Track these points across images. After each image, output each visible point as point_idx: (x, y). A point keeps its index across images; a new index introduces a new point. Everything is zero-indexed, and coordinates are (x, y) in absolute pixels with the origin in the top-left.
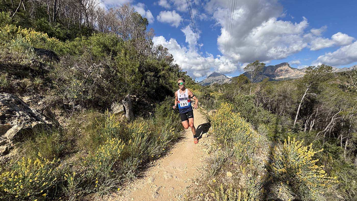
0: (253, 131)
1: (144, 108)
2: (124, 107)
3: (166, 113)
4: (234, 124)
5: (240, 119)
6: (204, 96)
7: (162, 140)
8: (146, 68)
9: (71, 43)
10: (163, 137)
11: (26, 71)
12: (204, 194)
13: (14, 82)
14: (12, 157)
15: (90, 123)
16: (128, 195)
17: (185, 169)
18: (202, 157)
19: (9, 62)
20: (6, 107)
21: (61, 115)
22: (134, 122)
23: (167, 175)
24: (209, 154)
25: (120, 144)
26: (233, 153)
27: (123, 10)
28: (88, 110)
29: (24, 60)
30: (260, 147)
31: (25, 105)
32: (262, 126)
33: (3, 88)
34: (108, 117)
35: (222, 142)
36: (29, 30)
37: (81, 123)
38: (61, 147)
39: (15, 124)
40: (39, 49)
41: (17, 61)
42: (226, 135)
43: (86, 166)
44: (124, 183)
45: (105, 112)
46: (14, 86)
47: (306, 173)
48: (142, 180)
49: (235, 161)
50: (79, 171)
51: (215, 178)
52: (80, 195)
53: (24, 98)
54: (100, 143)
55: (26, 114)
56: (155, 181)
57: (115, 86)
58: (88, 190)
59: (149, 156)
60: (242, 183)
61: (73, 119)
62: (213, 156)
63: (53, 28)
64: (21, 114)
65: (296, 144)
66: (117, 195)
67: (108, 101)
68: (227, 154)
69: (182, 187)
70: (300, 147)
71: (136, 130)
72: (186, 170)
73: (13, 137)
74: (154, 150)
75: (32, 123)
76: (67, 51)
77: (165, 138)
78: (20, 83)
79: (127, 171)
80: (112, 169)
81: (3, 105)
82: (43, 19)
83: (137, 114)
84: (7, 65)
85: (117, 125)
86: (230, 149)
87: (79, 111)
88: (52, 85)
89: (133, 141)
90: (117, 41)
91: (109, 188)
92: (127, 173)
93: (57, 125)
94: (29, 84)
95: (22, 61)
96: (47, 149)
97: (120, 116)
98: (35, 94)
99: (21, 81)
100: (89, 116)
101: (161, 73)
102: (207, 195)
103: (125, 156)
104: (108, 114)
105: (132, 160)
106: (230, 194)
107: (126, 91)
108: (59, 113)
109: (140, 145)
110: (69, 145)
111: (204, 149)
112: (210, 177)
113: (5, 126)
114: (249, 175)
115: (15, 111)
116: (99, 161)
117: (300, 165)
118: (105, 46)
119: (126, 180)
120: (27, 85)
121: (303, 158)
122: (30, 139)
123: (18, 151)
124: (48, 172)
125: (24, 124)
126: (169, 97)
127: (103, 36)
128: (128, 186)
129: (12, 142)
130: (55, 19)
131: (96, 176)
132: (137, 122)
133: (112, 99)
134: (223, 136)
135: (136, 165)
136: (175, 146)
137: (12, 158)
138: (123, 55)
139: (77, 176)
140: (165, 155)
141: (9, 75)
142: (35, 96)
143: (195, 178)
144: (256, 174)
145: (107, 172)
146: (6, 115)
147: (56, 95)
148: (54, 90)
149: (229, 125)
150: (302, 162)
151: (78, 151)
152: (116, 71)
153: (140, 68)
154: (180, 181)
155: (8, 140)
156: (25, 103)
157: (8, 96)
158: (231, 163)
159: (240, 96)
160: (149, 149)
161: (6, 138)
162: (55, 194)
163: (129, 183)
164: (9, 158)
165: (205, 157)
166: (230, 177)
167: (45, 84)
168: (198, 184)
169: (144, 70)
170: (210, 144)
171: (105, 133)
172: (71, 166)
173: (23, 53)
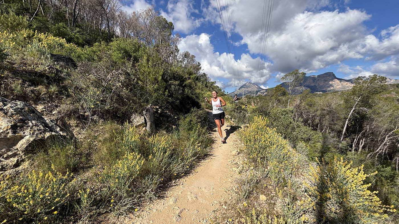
0: (291, 149)
1: (167, 120)
2: (145, 118)
3: (192, 127)
4: (269, 140)
5: (276, 135)
6: (235, 108)
7: (186, 157)
8: (170, 77)
9: (90, 49)
10: (188, 153)
11: (42, 77)
12: (234, 219)
13: (28, 89)
14: (23, 170)
15: (107, 135)
16: (146, 217)
17: (211, 190)
18: (232, 177)
19: (24, 68)
20: (19, 115)
21: (76, 126)
22: (156, 136)
23: (191, 196)
24: (239, 173)
25: (139, 159)
26: (268, 174)
27: (147, 13)
28: (105, 121)
29: (39, 66)
30: (299, 168)
31: (38, 114)
32: (301, 144)
33: (17, 95)
34: (127, 130)
35: (254, 160)
36: (46, 35)
37: (97, 136)
38: (75, 160)
39: (27, 134)
40: (56, 55)
41: (32, 67)
42: (260, 152)
43: (101, 183)
44: (142, 203)
45: (125, 124)
46: (28, 94)
47: (356, 199)
48: (162, 201)
49: (269, 183)
50: (94, 188)
51: (246, 201)
52: (94, 215)
53: (38, 107)
54: (118, 157)
55: (39, 124)
56: (177, 202)
57: (135, 96)
58: (102, 209)
59: (171, 174)
60: (278, 208)
61: (89, 131)
62: (244, 176)
63: (71, 33)
64: (34, 124)
65: (344, 166)
66: (134, 217)
67: (128, 112)
68: (260, 174)
69: (208, 210)
70: (349, 169)
71: (157, 145)
72: (213, 191)
73: (25, 148)
74: (176, 168)
75: (45, 134)
76: (86, 58)
77: (190, 154)
78: (34, 91)
79: (146, 189)
80: (129, 187)
81: (16, 113)
82: (61, 24)
83: (159, 127)
84: (22, 71)
85: (136, 138)
86: (264, 169)
87: (95, 122)
88: (68, 93)
89: (154, 157)
90: (139, 47)
91: (126, 208)
92: (146, 192)
93: (72, 137)
94: (43, 91)
95: (38, 67)
96: (60, 163)
97: (140, 128)
98: (50, 102)
99: (35, 89)
100: (106, 128)
101: (187, 82)
102: (237, 220)
103: (145, 173)
104: (128, 126)
105: (152, 177)
106: (263, 221)
107: (147, 101)
108: (74, 124)
109: (161, 161)
110: (83, 159)
111: (234, 169)
112: (241, 200)
113: (16, 136)
114: (286, 199)
115: (28, 120)
116: (116, 177)
117: (349, 189)
118: (126, 52)
119: (145, 200)
120: (42, 94)
121: (352, 181)
122: (42, 151)
123: (29, 164)
124: (60, 188)
125: (37, 135)
126: (195, 109)
127: (124, 41)
128: (147, 207)
129: (23, 153)
130: (75, 24)
131: (111, 194)
132: (159, 136)
133: (132, 110)
134: (256, 153)
135: (156, 183)
136: (201, 164)
137: (23, 172)
138: (145, 61)
139: (91, 193)
140: (189, 174)
141: (23, 82)
142: (50, 105)
143: (222, 200)
144: (294, 199)
145: (124, 190)
146: (18, 124)
147: (72, 104)
148: (70, 98)
149: (264, 141)
150: (351, 186)
151: (93, 166)
152: (137, 78)
153: (163, 76)
154: (205, 203)
155: (19, 152)
156: (39, 112)
157: (22, 104)
158: (265, 185)
159: (276, 109)
160: (171, 165)
161: (17, 149)
162: (67, 213)
163: (148, 204)
164: (19, 171)
165: (235, 177)
166: (264, 201)
167: (61, 92)
168: (226, 208)
169: (169, 78)
170: (241, 162)
171: (123, 147)
172: (85, 183)
173: (39, 59)
